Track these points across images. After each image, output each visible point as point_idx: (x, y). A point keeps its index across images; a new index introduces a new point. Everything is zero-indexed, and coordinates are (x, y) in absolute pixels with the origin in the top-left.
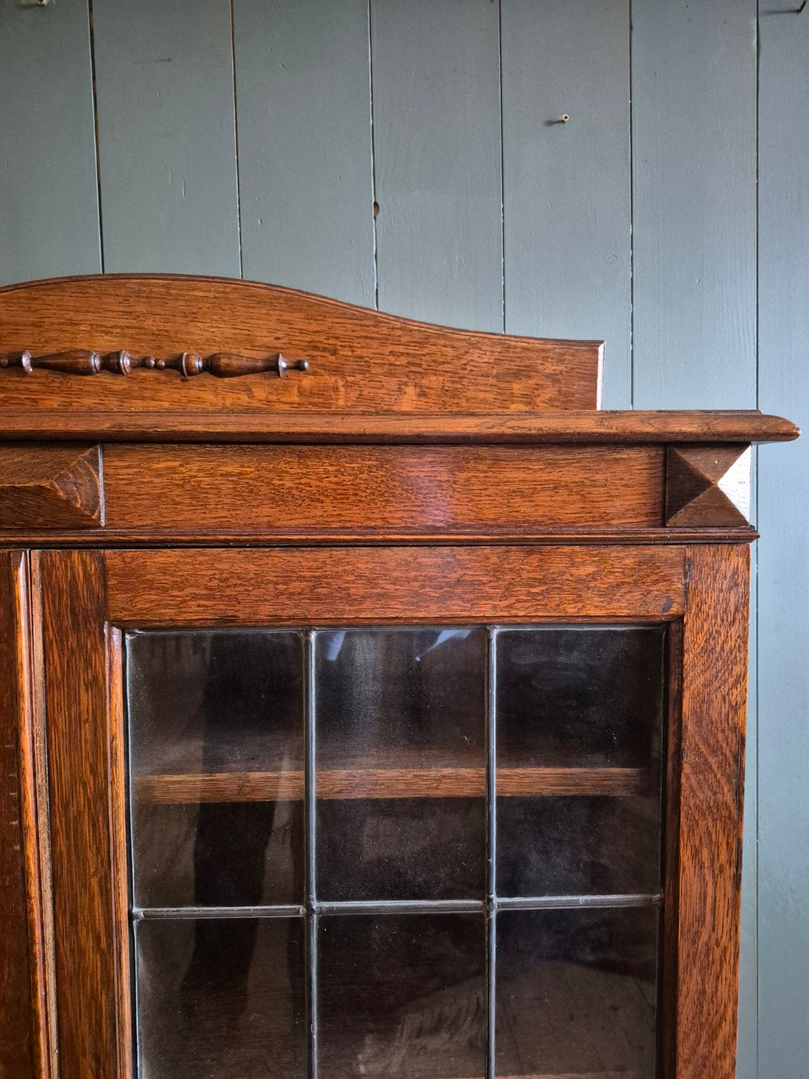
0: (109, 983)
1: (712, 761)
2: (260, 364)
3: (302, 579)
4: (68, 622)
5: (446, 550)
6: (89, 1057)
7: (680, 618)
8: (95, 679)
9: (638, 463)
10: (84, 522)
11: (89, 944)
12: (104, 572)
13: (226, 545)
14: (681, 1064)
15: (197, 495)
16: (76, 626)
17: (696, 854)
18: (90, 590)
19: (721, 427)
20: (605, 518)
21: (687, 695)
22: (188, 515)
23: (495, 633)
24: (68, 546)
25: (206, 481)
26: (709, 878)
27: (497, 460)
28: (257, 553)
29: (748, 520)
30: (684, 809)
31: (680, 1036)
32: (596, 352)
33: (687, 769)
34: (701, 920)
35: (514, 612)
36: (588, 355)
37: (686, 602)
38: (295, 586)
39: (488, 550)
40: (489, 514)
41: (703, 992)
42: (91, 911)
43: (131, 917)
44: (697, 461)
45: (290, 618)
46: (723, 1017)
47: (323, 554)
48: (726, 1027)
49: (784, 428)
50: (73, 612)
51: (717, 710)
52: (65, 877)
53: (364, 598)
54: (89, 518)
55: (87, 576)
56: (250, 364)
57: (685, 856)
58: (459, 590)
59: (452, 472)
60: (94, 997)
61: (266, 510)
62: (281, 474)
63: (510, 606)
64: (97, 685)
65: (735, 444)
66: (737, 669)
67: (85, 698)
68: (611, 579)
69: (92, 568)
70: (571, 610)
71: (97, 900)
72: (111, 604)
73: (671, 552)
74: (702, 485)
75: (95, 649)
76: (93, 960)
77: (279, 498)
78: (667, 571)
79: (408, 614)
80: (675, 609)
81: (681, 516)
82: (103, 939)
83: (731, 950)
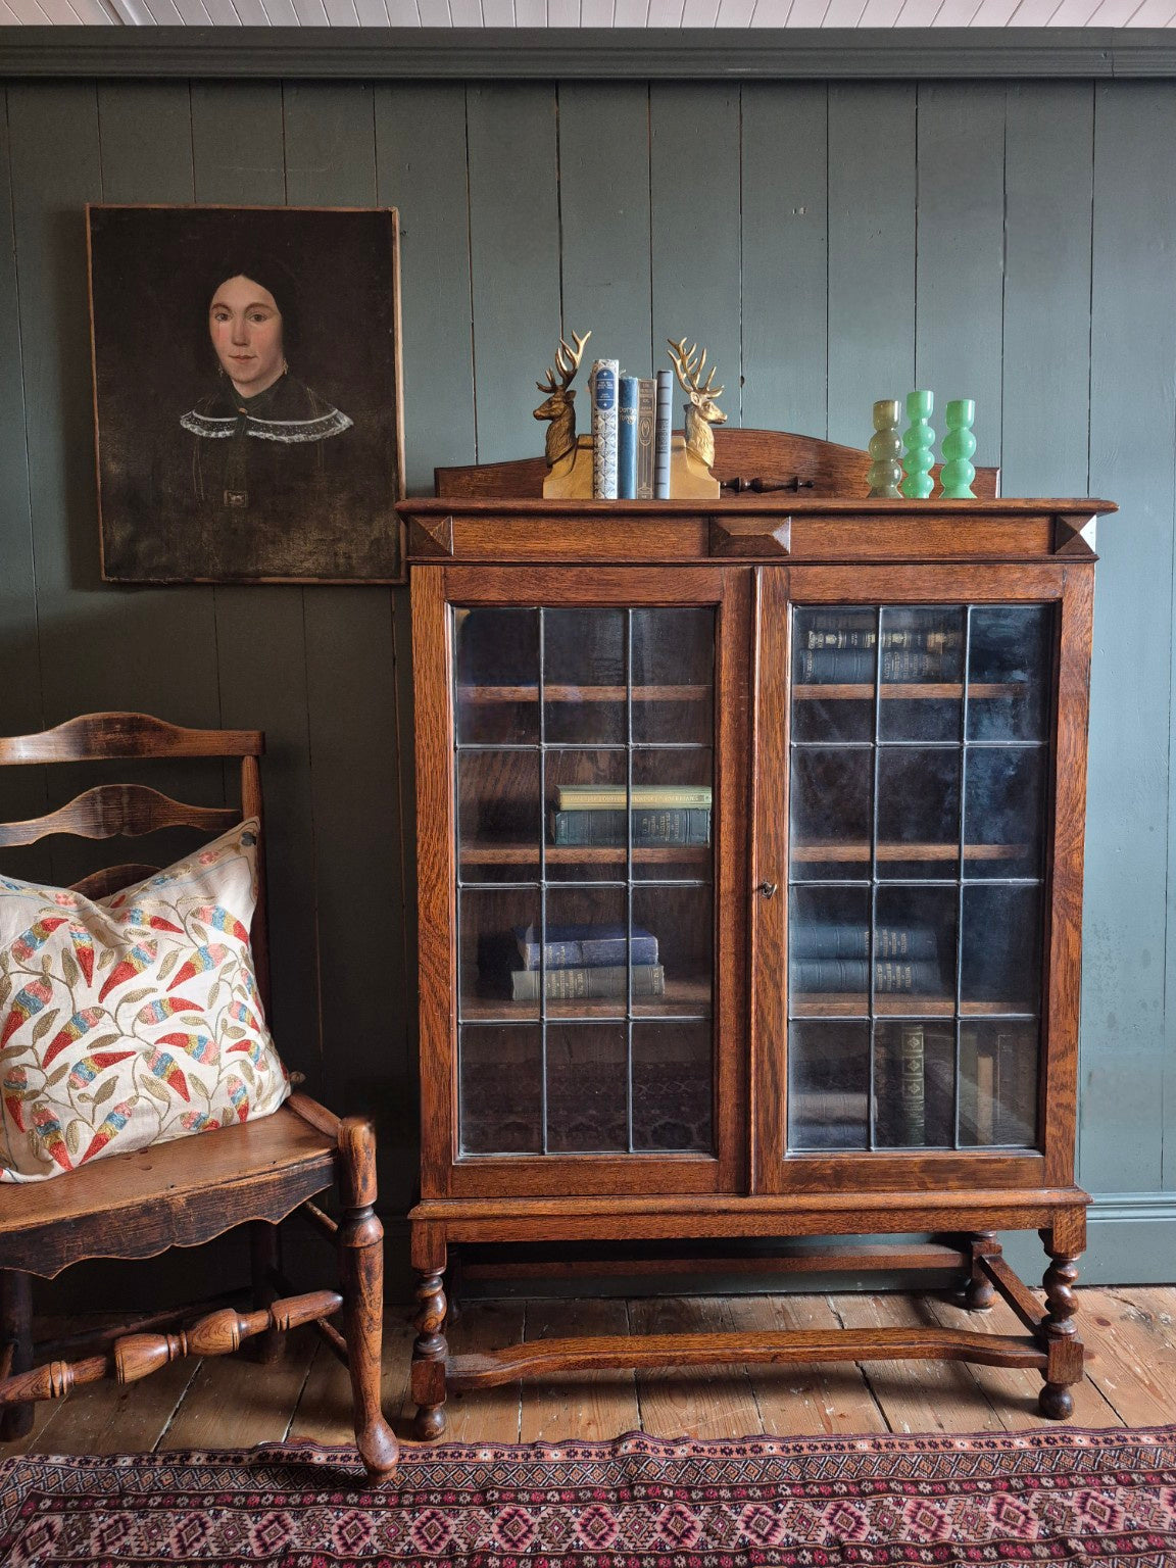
0: (782, 775)
1: (1075, 670)
2: (785, 484)
3: (879, 580)
4: (771, 600)
5: (949, 566)
6: (771, 811)
7: (1060, 600)
8: (783, 628)
9: (1042, 523)
10: (781, 551)
11: (773, 755)
12: (789, 577)
13: (845, 563)
14: (1057, 824)
15: (832, 541)
16: (775, 602)
17: (1066, 717)
18: (782, 584)
19: (1082, 505)
20: (1026, 551)
21: (1063, 637)
22: (827, 549)
23: (970, 608)
24: (773, 564)
25: (836, 533)
26: (1072, 729)
27: (975, 522)
28: (859, 567)
29: (1094, 550)
30: (1060, 694)
31: (1057, 809)
32: (995, 474)
33: (1062, 675)
34: (1068, 750)
35: (981, 597)
36: (990, 476)
37: (1064, 592)
38: (876, 584)
39: (969, 566)
40: (970, 548)
41: (1069, 788)
42: (776, 740)
43: (791, 746)
44: (1071, 521)
45: (873, 599)
46: (1079, 800)
47: (890, 568)
48: (1080, 805)
49: (1112, 506)
50: (774, 597)
51: (1078, 645)
52: (764, 724)
53: (909, 590)
54: (785, 550)
55: (781, 579)
56: (780, 484)
57: (1061, 718)
58: (955, 585)
59: (953, 528)
60: (775, 781)
61: (863, 547)
62: (871, 529)
63: (979, 594)
64: (783, 630)
65: (1087, 514)
66: (1088, 625)
67: (778, 636)
68: (1028, 580)
69: (784, 575)
70: (1009, 596)
71: (778, 735)
72: (792, 593)
73: (1057, 567)
74: (1075, 533)
75: (783, 613)
76: (775, 764)
77: (869, 541)
78: (1054, 576)
79: (930, 598)
80: (1058, 595)
81: (1063, 549)
82: (781, 753)
83: (1083, 766)
